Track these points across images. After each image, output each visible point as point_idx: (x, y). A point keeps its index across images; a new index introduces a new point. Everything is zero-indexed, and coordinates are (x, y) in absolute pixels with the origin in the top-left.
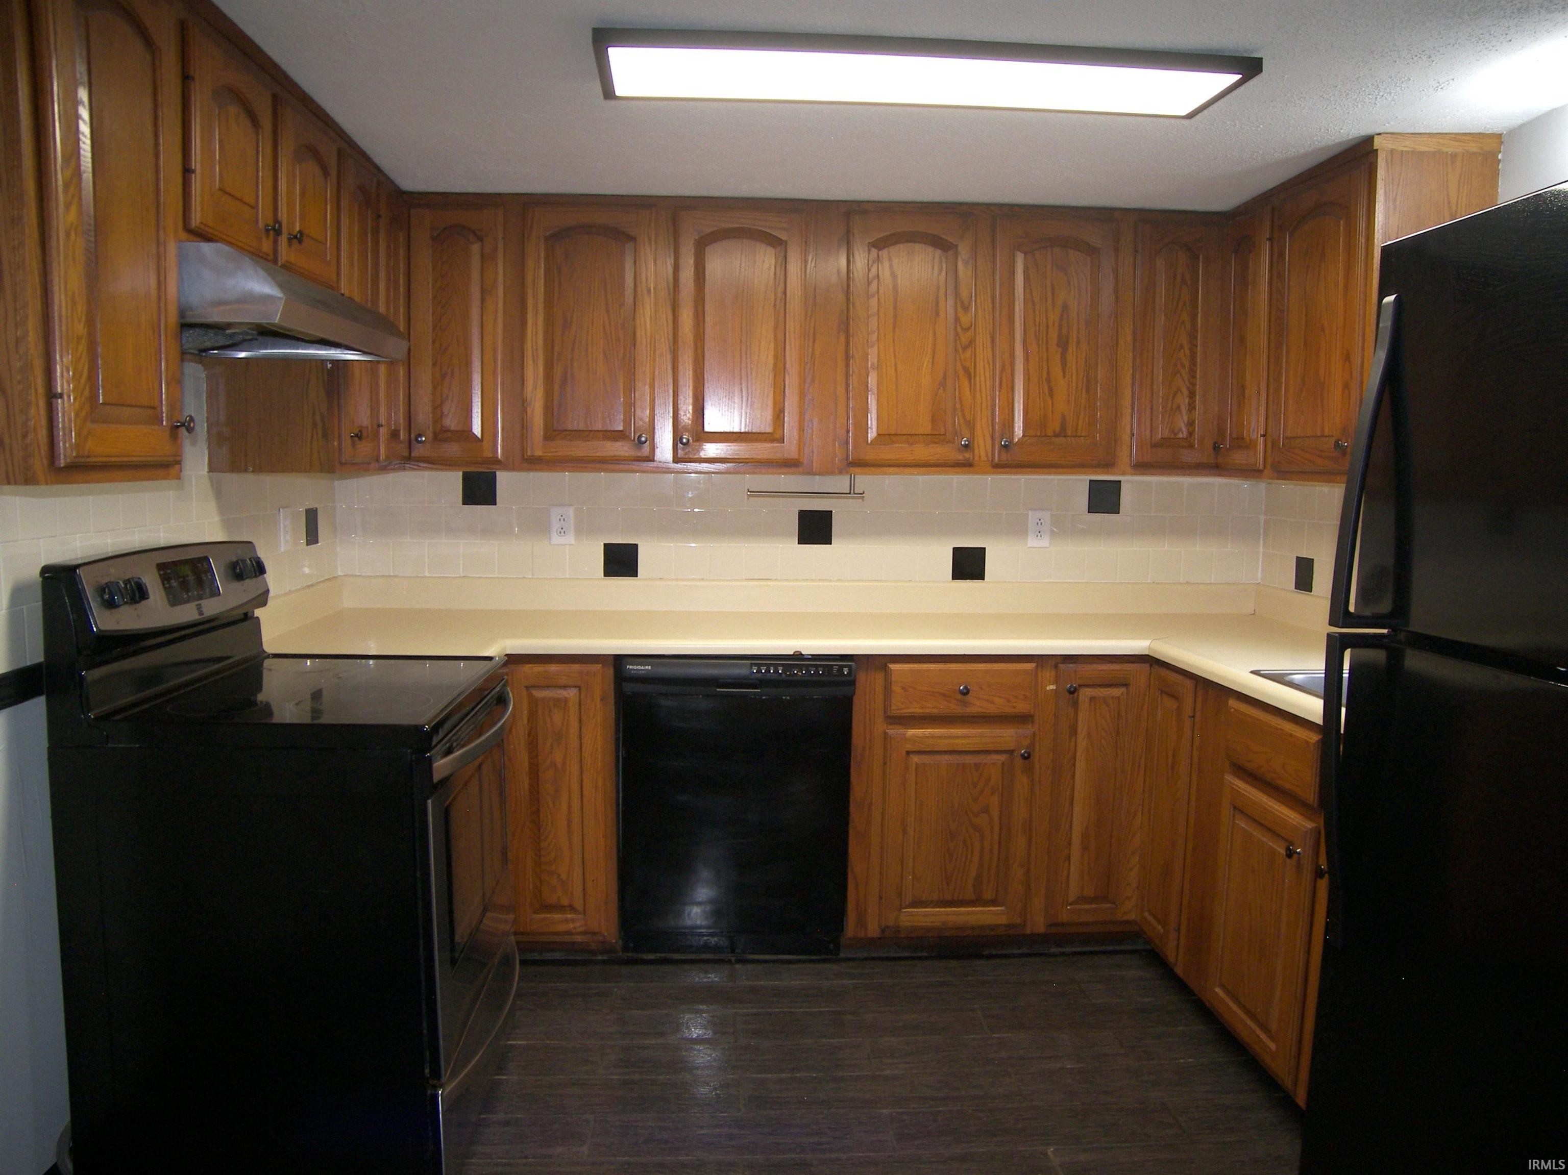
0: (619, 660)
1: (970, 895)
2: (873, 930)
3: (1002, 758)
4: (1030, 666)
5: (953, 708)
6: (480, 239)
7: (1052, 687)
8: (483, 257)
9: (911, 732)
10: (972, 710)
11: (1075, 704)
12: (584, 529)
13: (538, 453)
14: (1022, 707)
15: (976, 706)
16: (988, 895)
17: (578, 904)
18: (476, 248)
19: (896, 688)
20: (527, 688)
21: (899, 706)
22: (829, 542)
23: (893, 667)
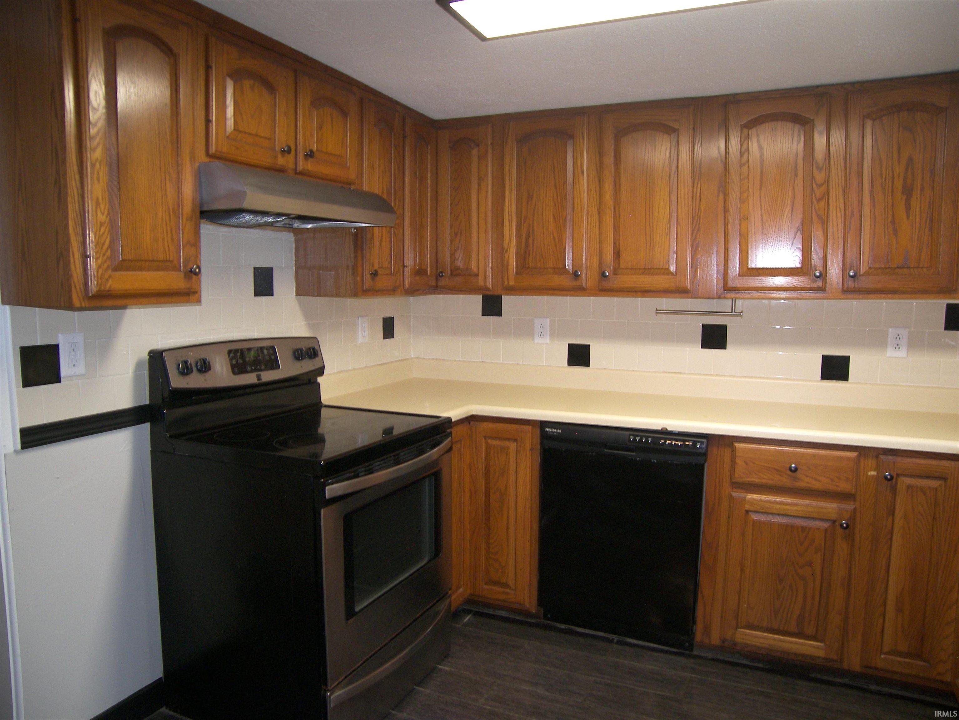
0: (543, 424)
1: (793, 628)
2: (715, 639)
3: (826, 525)
4: (853, 454)
5: (785, 481)
6: (478, 146)
7: (873, 473)
8: (480, 158)
9: (750, 496)
10: (798, 484)
11: (894, 490)
12: (555, 334)
13: (512, 283)
14: (844, 486)
15: (805, 482)
16: (810, 631)
17: (511, 583)
18: (475, 152)
19: (739, 461)
20: (485, 437)
21: (741, 474)
22: (724, 347)
23: (737, 445)
